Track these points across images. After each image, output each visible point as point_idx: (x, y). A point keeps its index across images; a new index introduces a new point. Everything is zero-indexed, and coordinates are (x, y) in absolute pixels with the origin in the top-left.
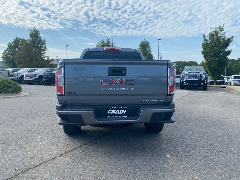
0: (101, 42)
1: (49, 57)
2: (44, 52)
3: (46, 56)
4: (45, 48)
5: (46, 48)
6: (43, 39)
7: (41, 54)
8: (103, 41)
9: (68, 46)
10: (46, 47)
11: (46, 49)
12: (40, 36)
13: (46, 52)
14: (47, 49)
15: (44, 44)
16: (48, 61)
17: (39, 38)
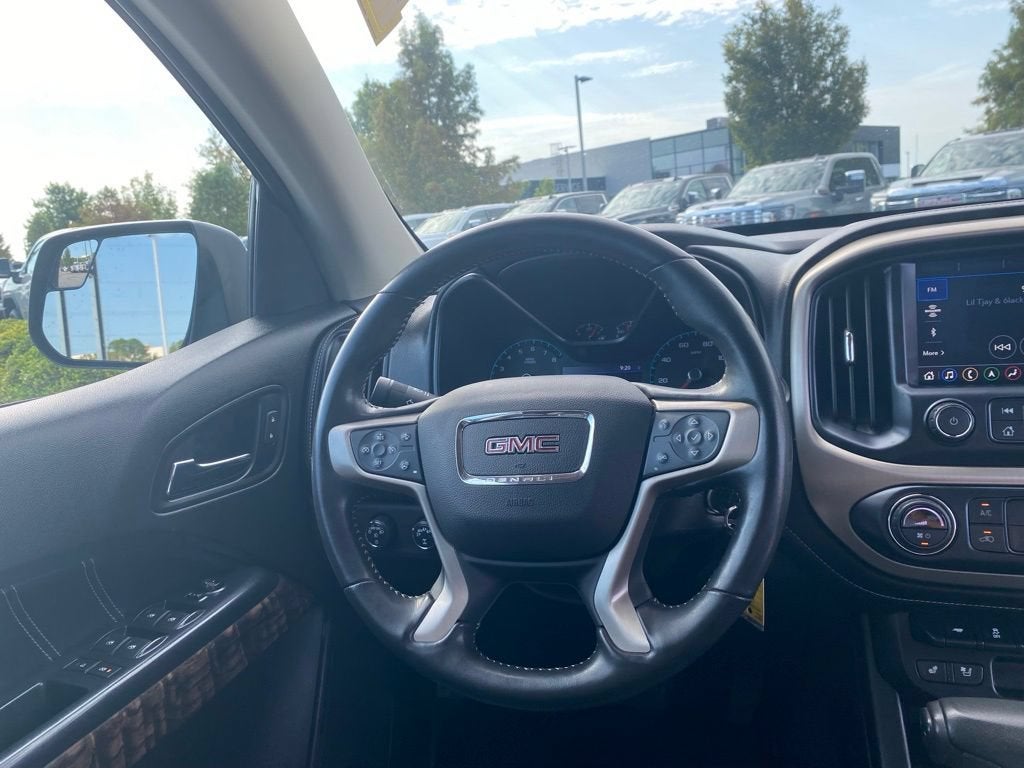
0: (753, 19)
1: (493, 152)
2: (470, 130)
3: (481, 147)
4: (474, 106)
5: (476, 110)
6: (459, 66)
7: (458, 140)
8: (765, 10)
9: (584, 79)
10: (474, 102)
11: (478, 115)
12: (444, 53)
13: (478, 126)
14: (482, 113)
15: (467, 86)
16: (492, 172)
17: (441, 60)
